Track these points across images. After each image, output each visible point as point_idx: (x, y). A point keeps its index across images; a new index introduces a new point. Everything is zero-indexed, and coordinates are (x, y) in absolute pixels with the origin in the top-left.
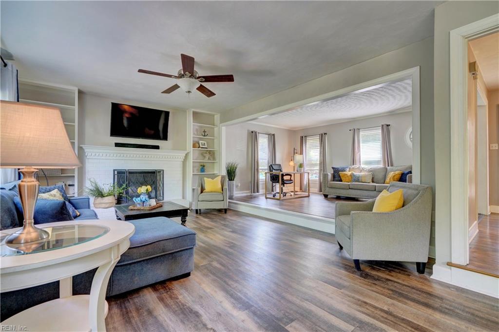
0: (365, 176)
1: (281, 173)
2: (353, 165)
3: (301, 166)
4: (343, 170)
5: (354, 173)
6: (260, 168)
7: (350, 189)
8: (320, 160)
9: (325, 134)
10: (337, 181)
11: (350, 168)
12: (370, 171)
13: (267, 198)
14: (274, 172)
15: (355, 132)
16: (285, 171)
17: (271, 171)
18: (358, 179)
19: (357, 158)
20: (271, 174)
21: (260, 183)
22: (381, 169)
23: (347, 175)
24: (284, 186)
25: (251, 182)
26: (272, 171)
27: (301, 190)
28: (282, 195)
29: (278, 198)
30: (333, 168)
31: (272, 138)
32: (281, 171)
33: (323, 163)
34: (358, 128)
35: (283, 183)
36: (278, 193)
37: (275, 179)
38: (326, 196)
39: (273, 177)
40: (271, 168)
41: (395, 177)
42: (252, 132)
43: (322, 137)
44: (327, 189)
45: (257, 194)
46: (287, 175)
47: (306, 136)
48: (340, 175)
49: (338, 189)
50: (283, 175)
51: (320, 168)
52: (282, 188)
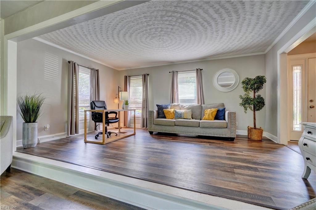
0: (186, 113)
1: (105, 111)
2: (172, 103)
3: (127, 103)
4: (166, 108)
5: (176, 110)
6: (80, 105)
7: (175, 125)
8: (143, 98)
9: (147, 74)
10: (161, 118)
11: (171, 106)
12: (188, 108)
13: (86, 142)
14: (97, 110)
15: (174, 74)
16: (109, 108)
17: (92, 108)
18: (180, 116)
19: (176, 97)
20: (92, 112)
21: (80, 122)
22: (197, 106)
23: (170, 112)
24: (108, 125)
25: (68, 122)
26: (94, 109)
27: (125, 126)
28: (106, 136)
29: (102, 141)
30: (157, 106)
31: (95, 73)
32: (105, 109)
33: (146, 101)
34: (177, 71)
35: (108, 122)
36: (102, 133)
37: (97, 117)
38: (151, 133)
39: (96, 116)
40: (93, 105)
41: (213, 114)
42: (69, 62)
43: (145, 77)
44: (153, 126)
45: (76, 135)
46: (111, 112)
47: (130, 76)
48: (165, 112)
49: (163, 126)
50: (107, 113)
51: (143, 105)
52: (106, 127)
